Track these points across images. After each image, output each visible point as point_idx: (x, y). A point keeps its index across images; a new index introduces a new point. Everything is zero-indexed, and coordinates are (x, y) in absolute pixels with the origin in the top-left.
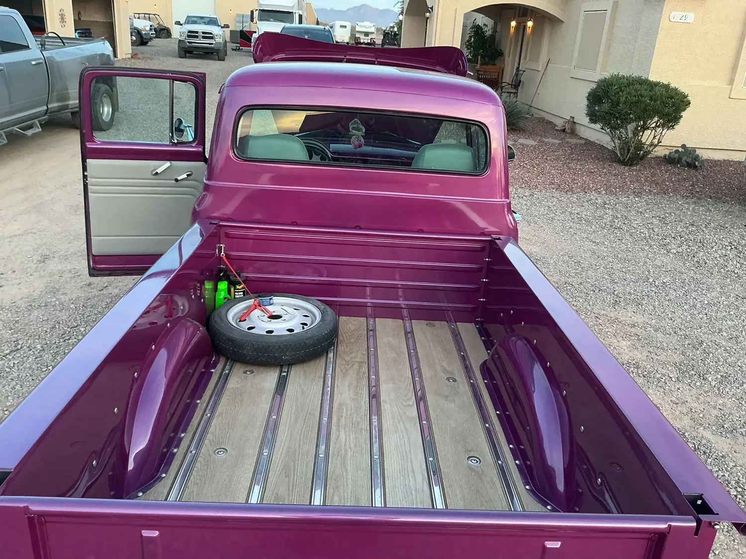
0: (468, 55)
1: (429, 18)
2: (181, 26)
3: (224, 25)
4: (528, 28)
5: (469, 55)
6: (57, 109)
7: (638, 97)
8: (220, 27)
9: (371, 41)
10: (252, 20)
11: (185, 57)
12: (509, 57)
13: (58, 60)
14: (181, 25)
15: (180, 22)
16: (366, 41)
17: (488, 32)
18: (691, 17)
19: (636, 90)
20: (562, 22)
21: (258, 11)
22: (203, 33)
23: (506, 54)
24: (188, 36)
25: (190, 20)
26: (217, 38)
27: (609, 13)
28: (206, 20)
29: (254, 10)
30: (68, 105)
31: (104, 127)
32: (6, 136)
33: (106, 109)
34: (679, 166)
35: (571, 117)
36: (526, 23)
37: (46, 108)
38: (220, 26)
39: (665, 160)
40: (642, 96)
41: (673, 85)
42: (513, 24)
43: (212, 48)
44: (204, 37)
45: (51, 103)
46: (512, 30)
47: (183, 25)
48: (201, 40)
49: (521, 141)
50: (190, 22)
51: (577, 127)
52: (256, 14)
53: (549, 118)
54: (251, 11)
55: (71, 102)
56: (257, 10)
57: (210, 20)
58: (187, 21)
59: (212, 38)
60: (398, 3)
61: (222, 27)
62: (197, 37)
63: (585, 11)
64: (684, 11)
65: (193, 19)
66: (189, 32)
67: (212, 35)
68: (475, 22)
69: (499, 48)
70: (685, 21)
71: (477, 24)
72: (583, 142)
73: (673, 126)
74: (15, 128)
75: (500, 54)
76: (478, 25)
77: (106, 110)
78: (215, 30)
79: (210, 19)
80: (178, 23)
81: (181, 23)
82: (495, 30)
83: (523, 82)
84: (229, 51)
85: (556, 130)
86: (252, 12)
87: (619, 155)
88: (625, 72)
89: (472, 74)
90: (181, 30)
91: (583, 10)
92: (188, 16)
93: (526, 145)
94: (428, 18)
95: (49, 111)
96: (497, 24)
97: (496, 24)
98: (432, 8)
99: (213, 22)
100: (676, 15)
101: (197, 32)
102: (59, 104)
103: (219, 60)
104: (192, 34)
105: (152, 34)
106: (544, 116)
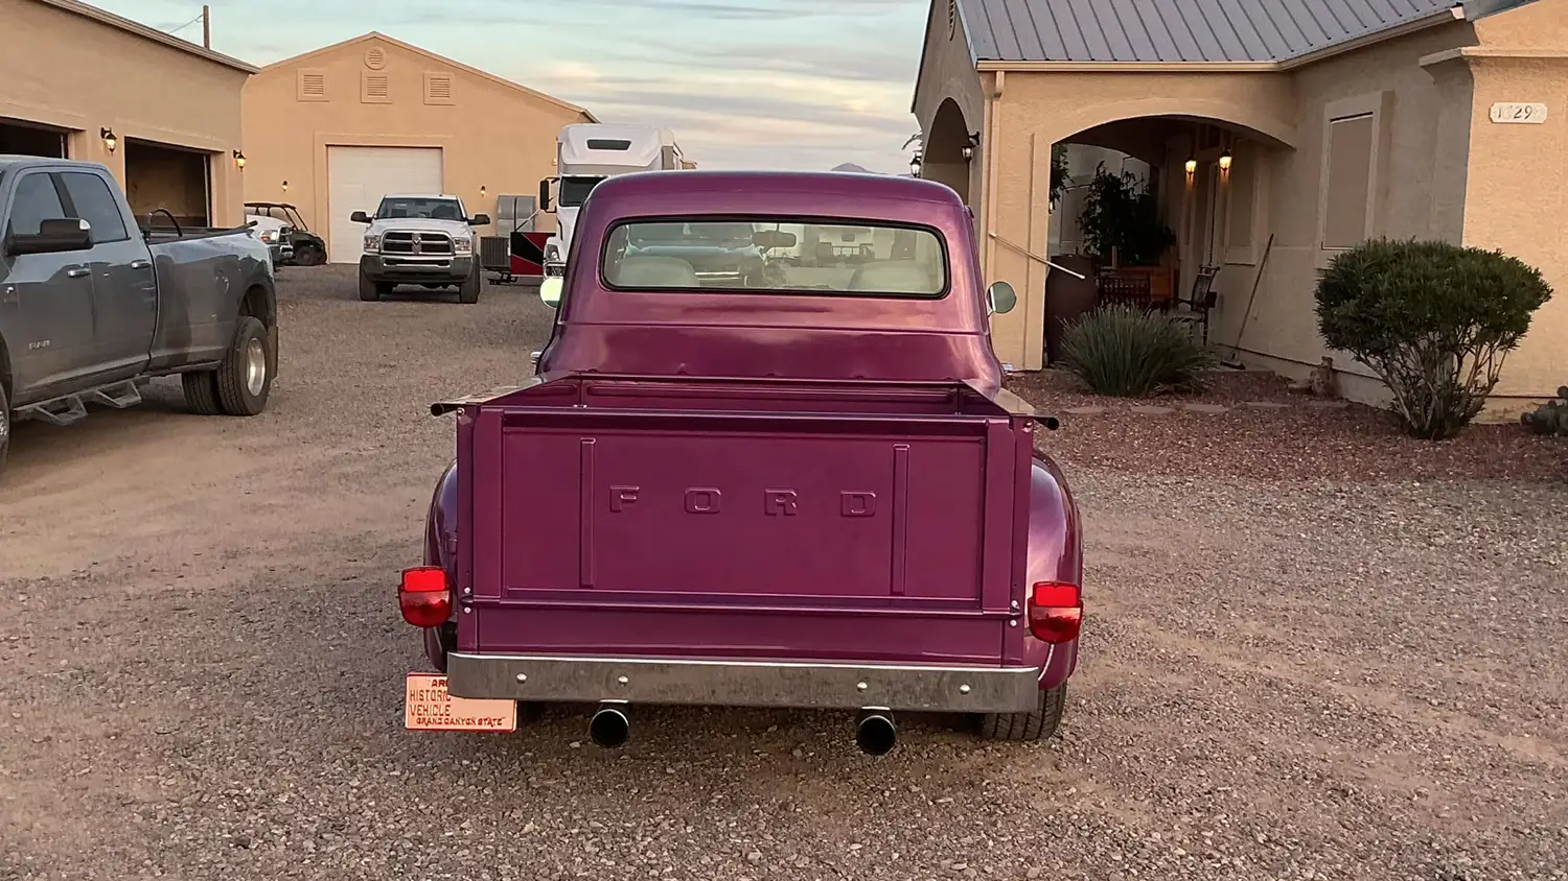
0: (1089, 247)
1: (970, 158)
2: (369, 225)
3: (476, 216)
4: (1222, 171)
5: (1092, 248)
6: (165, 363)
7: (1419, 280)
8: (466, 223)
9: (861, 252)
10: (545, 204)
11: (377, 299)
12: (1188, 244)
13: (176, 262)
14: (369, 220)
15: (364, 214)
16: (847, 252)
17: (1136, 189)
18: (1539, 112)
19: (1414, 268)
20: (1290, 149)
21: (559, 182)
22: (424, 237)
23: (1181, 237)
24: (387, 247)
25: (391, 209)
26: (460, 250)
27: (1376, 117)
28: (429, 208)
29: (550, 181)
30: (187, 354)
31: (250, 405)
32: (84, 404)
33: (253, 370)
34: (1556, 435)
35: (1323, 358)
36: (1218, 161)
37: (148, 358)
38: (466, 219)
39: (1526, 427)
40: (1426, 278)
41: (1507, 255)
42: (1191, 165)
43: (446, 273)
44: (425, 248)
45: (156, 348)
46: (1190, 179)
47: (373, 221)
48: (419, 255)
49: (1189, 407)
50: (390, 214)
51: (1342, 378)
52: (554, 190)
53: (1280, 370)
54: (542, 183)
55: (191, 350)
56: (557, 179)
57: (441, 207)
58: (381, 213)
59: (446, 248)
60: (913, 139)
61: (471, 223)
62: (408, 247)
63: (1332, 120)
64: (1523, 101)
65: (398, 206)
66: (390, 235)
67: (445, 242)
68: (1101, 170)
69: (1164, 225)
70: (1528, 121)
71: (1107, 174)
72: (1345, 405)
73: (1514, 339)
74: (97, 391)
75: (1169, 239)
76: (1110, 175)
77: (255, 371)
78: (455, 230)
79: (438, 204)
80: (359, 217)
81: (368, 216)
82: (1153, 186)
83: (1222, 297)
84: (484, 282)
85: (1292, 391)
86: (544, 185)
87: (1408, 416)
88: (1399, 233)
89: (1082, 277)
90: (369, 233)
91: (1328, 115)
92: (384, 199)
93: (1201, 413)
94: (968, 160)
95: (151, 366)
96: (1158, 171)
97: (1154, 171)
98: (976, 137)
99: (447, 210)
100: (1504, 111)
101: (409, 236)
102: (171, 352)
103: (461, 302)
104: (397, 242)
105: (285, 250)
106: (1274, 368)
